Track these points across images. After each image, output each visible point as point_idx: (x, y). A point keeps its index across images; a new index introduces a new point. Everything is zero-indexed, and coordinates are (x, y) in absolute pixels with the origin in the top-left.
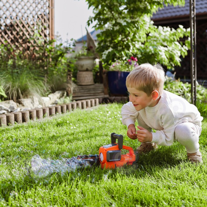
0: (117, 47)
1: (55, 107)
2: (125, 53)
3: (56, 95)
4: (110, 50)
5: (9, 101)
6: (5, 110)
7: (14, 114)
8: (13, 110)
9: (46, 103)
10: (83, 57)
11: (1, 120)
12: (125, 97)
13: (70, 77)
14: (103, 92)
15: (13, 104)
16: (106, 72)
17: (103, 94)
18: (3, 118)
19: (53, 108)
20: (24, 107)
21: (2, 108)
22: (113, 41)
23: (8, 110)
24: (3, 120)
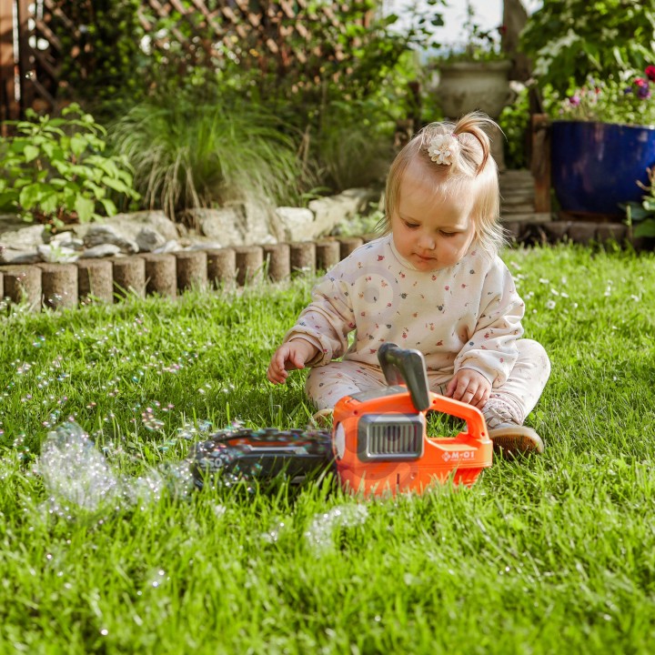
0: (599, 31)
1: (316, 244)
2: (629, 51)
3: (341, 201)
4: (570, 39)
5: (149, 215)
6: (117, 243)
7: (145, 259)
8: (150, 247)
9: (294, 232)
10: (462, 65)
11: (91, 280)
12: (613, 227)
13: (404, 136)
14: (530, 201)
15: (160, 223)
16: (544, 124)
17: (529, 208)
18: (97, 270)
19: (308, 249)
20: (204, 238)
21: (107, 236)
22: (588, 8)
23: (128, 246)
24: (98, 279)
